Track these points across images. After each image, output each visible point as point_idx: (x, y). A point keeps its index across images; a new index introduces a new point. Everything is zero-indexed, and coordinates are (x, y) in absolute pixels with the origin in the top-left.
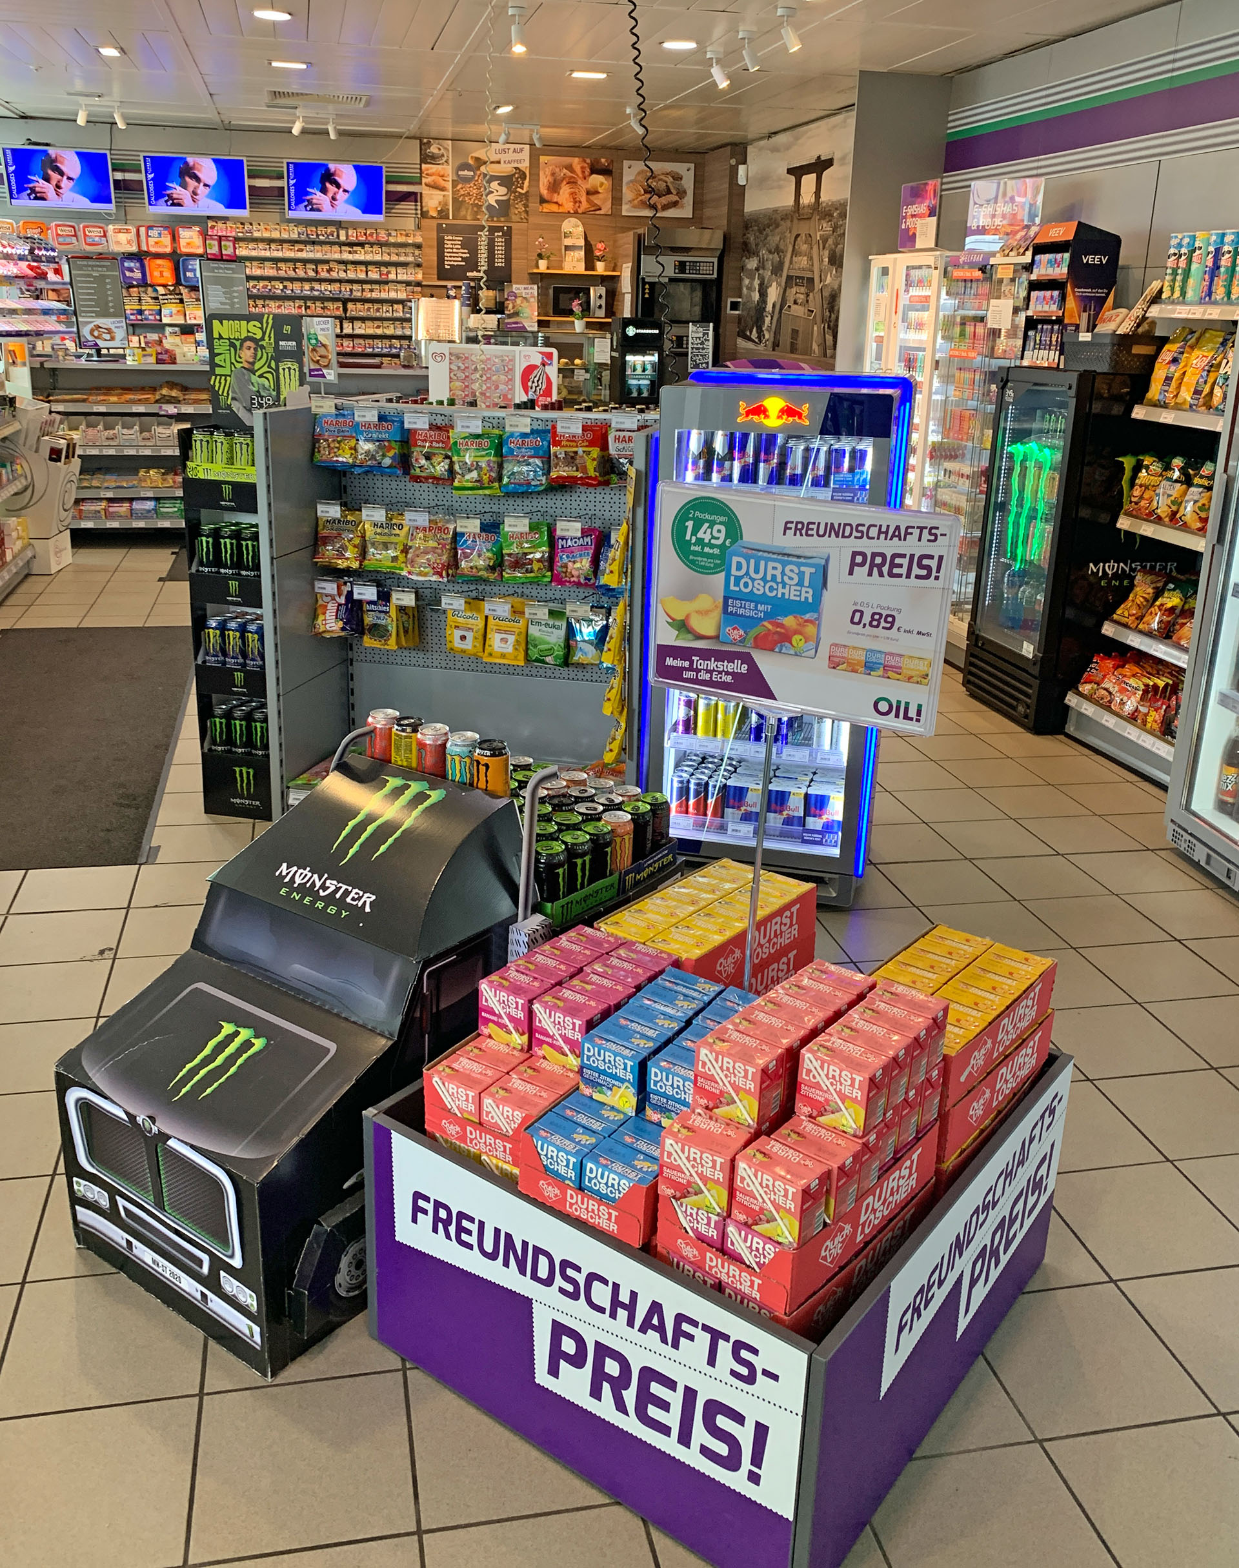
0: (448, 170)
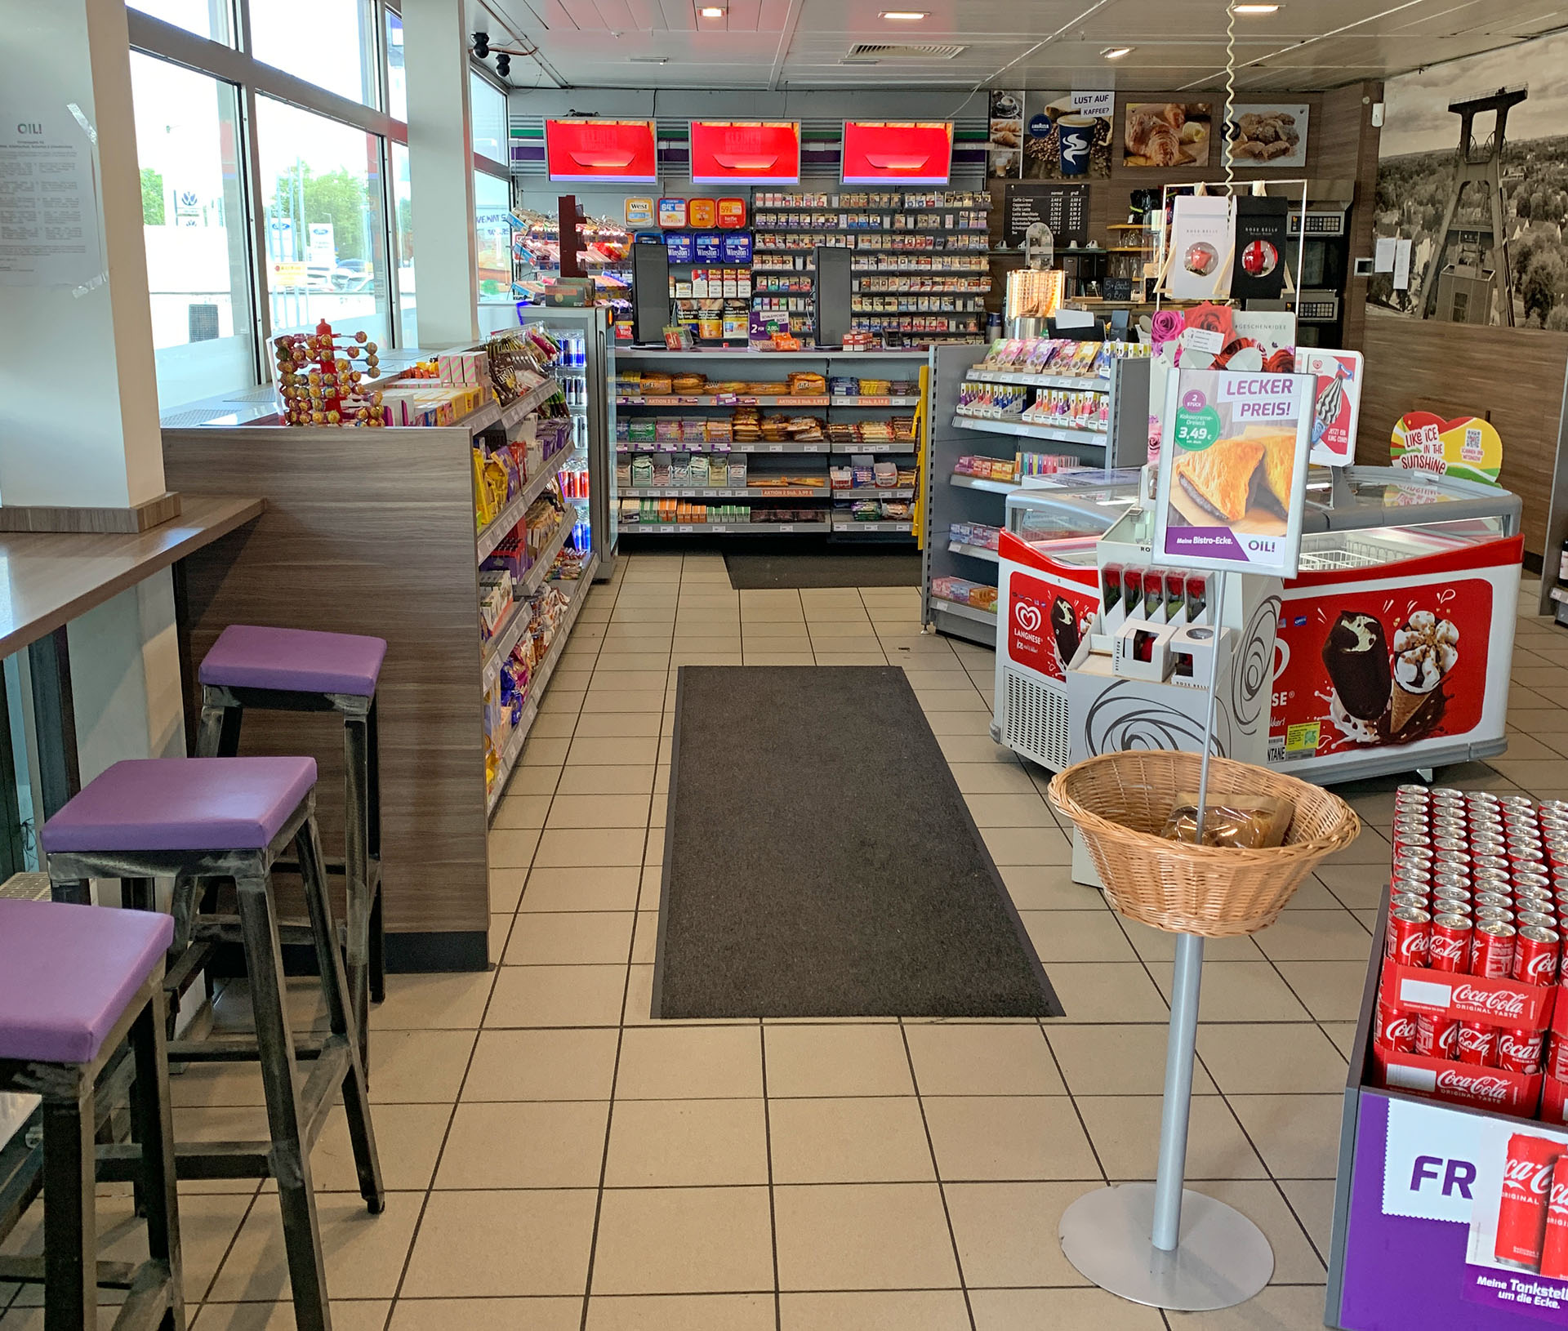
0: (1021, 123)
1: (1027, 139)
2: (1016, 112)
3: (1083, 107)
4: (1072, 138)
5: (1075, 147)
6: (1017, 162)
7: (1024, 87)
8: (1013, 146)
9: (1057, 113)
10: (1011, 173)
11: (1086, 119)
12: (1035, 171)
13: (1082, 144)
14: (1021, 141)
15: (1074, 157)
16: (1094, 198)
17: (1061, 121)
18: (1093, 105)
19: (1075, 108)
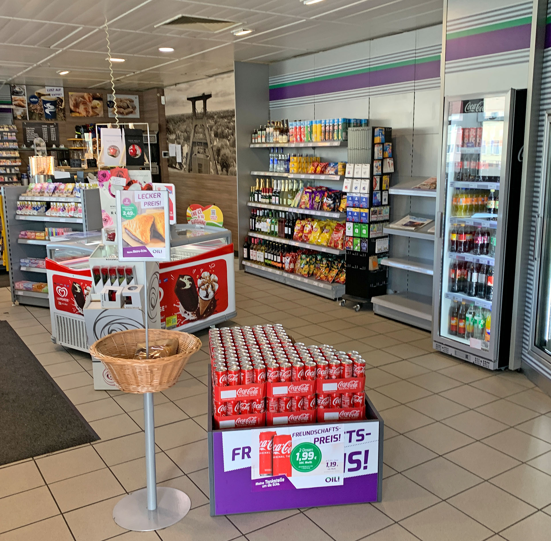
0: (25, 98)
1: (29, 104)
2: (23, 94)
3: (51, 93)
4: (48, 105)
5: (49, 109)
6: (26, 113)
7: (25, 84)
8: (23, 107)
9: (40, 95)
10: (24, 118)
11: (53, 98)
12: (34, 117)
13: (52, 107)
14: (26, 105)
15: (50, 112)
16: (60, 128)
17: (43, 98)
18: (55, 92)
19: (47, 93)
